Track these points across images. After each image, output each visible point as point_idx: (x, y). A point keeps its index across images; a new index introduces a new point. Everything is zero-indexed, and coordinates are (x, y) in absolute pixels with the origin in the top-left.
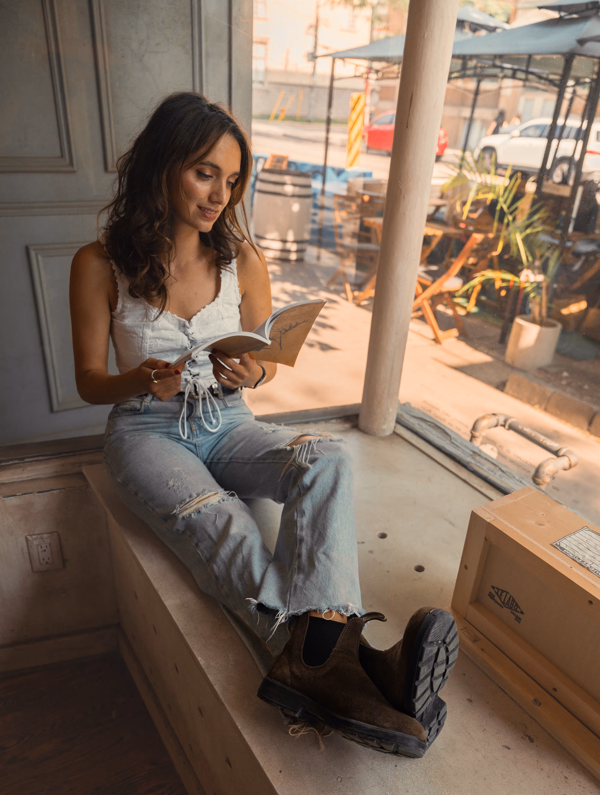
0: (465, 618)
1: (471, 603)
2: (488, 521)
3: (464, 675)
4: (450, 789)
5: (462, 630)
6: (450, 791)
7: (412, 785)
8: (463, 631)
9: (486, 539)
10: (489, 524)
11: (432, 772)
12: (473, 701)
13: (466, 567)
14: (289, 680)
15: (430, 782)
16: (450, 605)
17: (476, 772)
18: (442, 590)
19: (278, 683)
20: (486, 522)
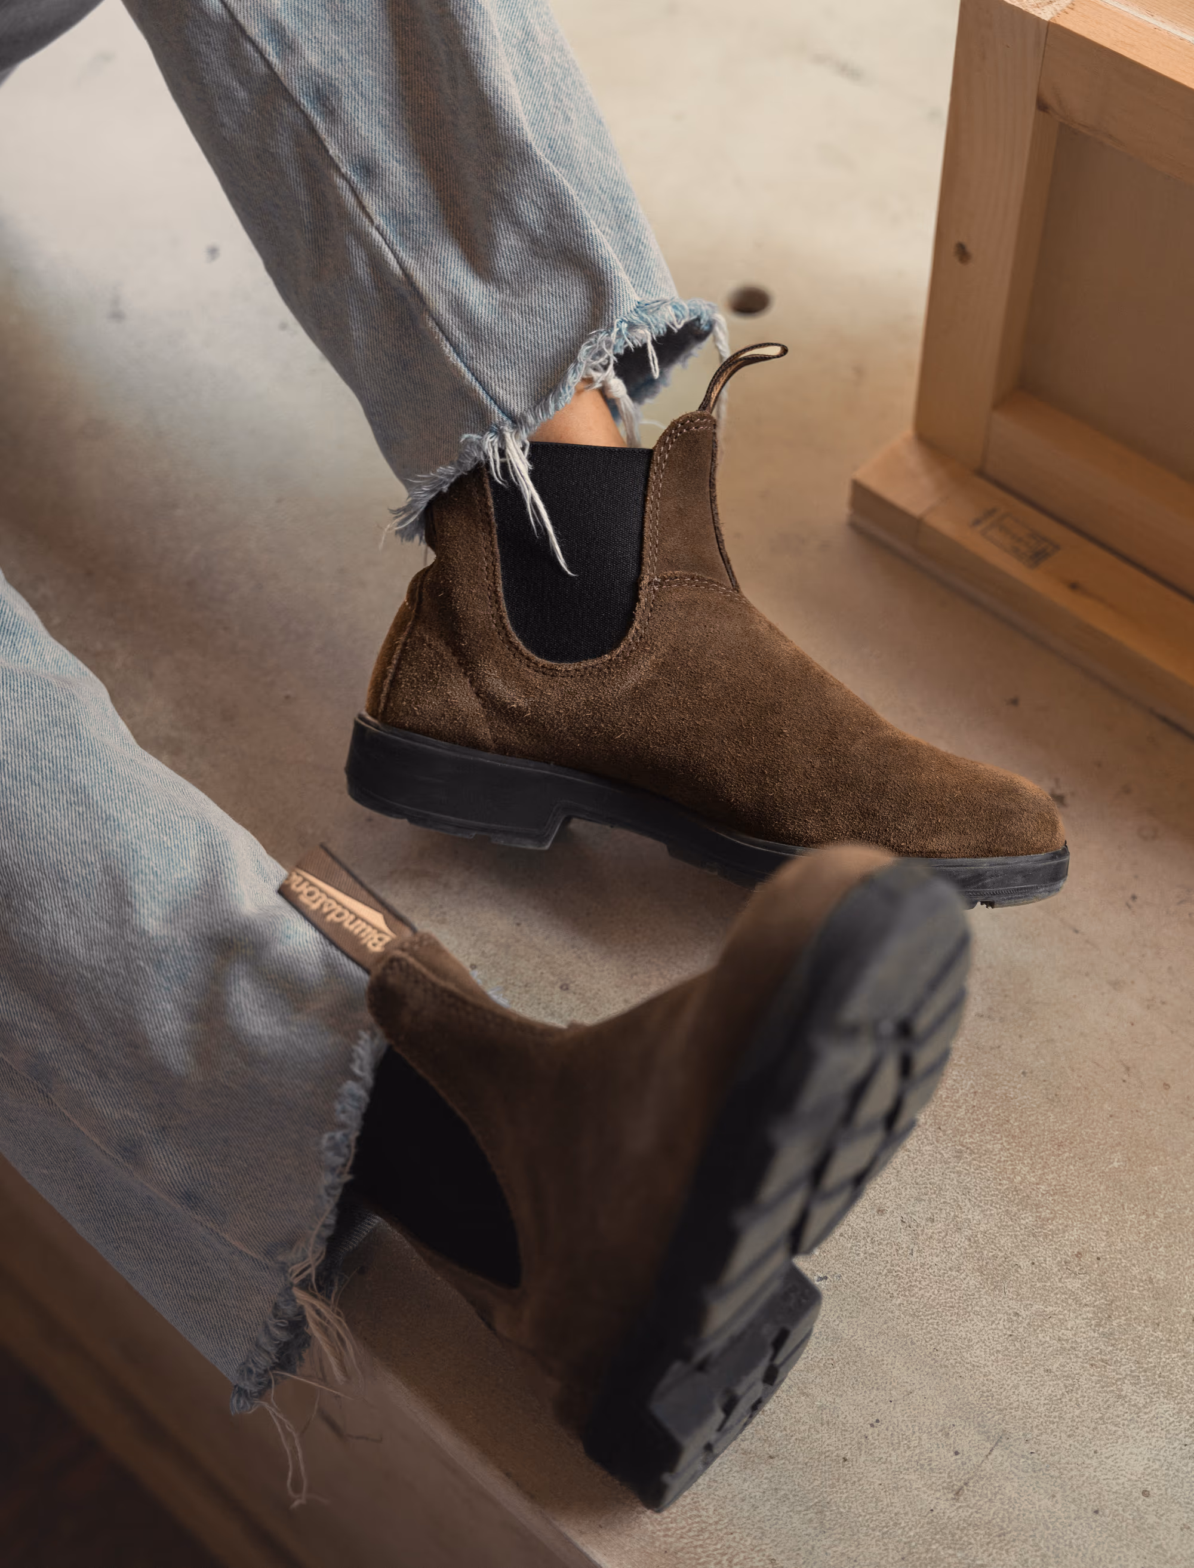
0: (981, 473)
1: (1002, 402)
2: (1046, 14)
3: (1015, 702)
4: (1041, 1158)
5: (977, 522)
6: (1044, 1167)
7: (895, 1184)
8: (979, 528)
9: (1042, 106)
10: (1053, 32)
11: (961, 1113)
12: (1068, 800)
13: (963, 253)
14: (484, 732)
15: (961, 1152)
16: (907, 430)
17: (1128, 1069)
18: (859, 372)
19: (442, 749)
20: (1038, 20)
